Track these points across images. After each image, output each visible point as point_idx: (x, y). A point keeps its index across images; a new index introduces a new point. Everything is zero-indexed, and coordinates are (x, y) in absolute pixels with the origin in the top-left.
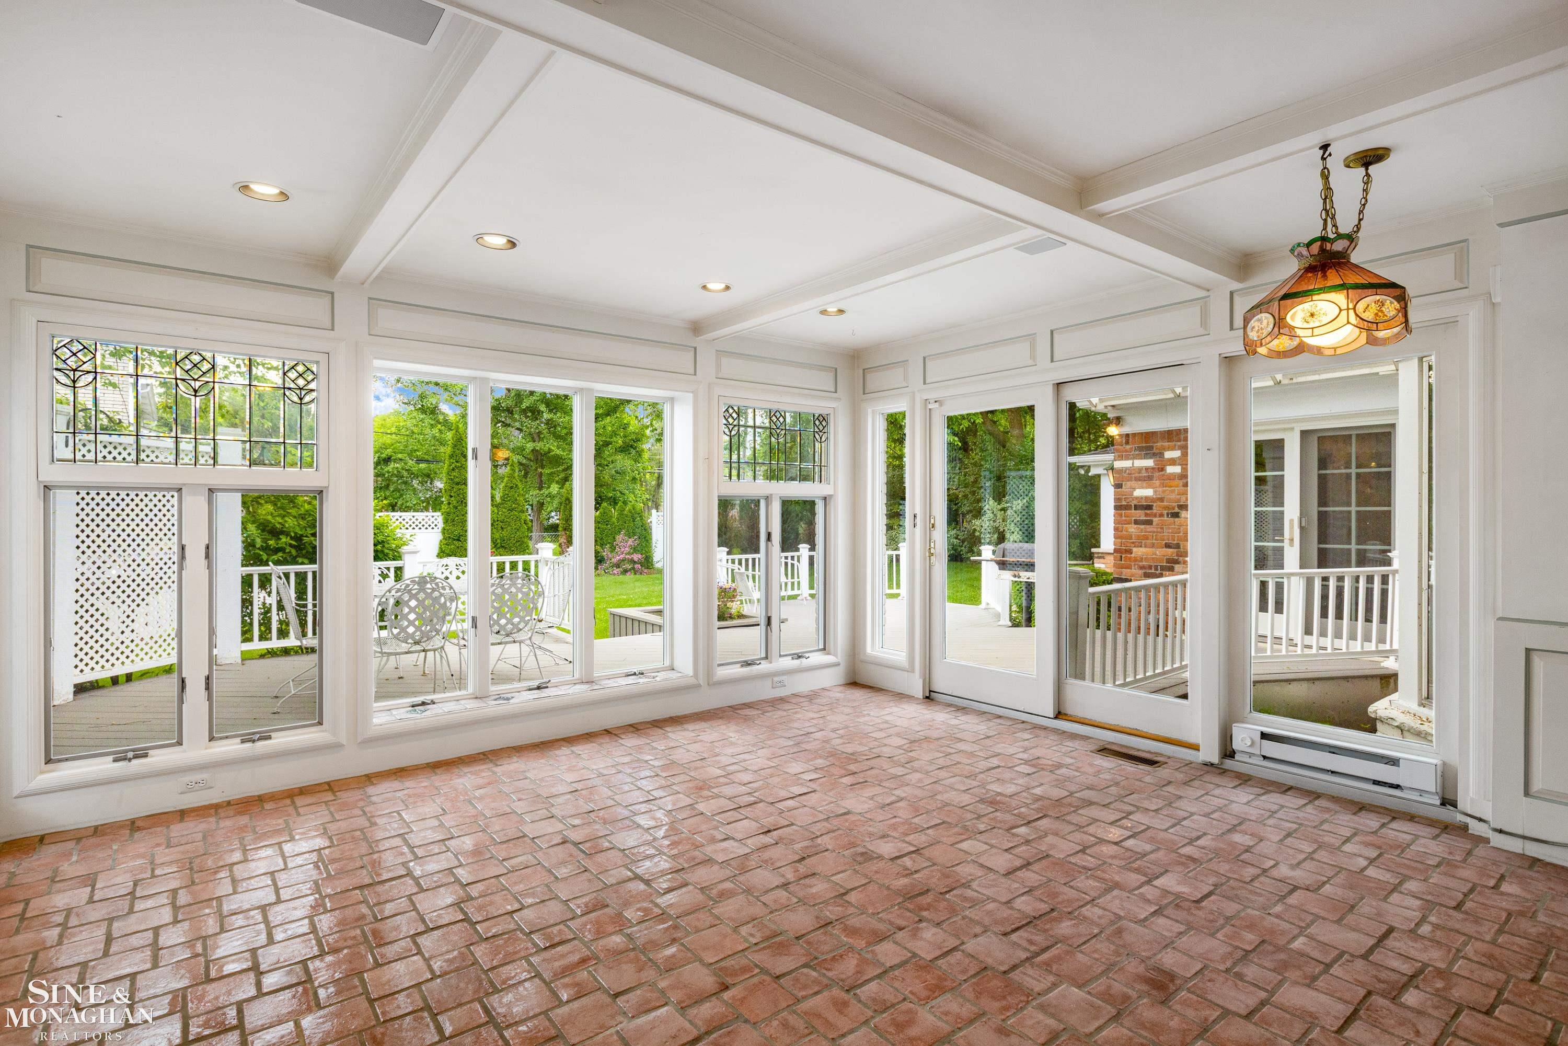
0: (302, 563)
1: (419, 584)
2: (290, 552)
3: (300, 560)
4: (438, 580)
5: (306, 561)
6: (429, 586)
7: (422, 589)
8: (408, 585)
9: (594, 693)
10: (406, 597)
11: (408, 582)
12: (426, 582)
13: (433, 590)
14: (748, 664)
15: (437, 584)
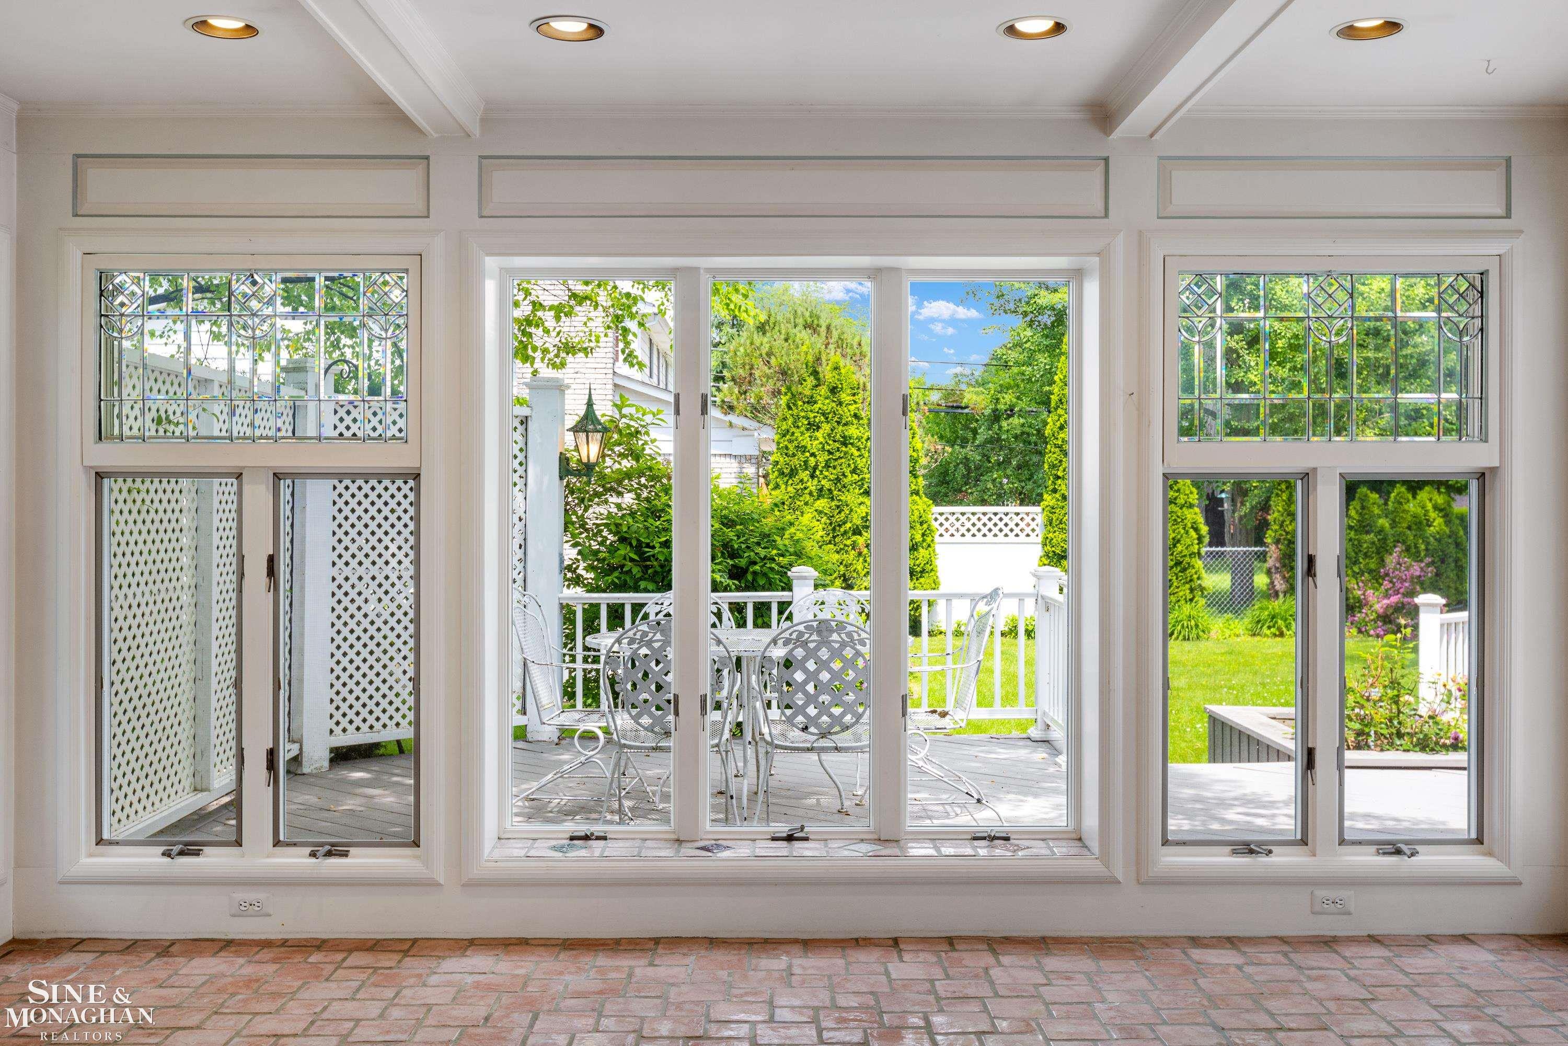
0: (646, 591)
1: (819, 632)
2: (630, 571)
3: (643, 584)
4: (850, 628)
5: (651, 586)
6: (835, 636)
7: (824, 642)
8: (801, 634)
9: (879, 862)
10: (799, 653)
11: (801, 628)
12: (831, 631)
13: (843, 645)
14: (1248, 848)
15: (849, 635)
